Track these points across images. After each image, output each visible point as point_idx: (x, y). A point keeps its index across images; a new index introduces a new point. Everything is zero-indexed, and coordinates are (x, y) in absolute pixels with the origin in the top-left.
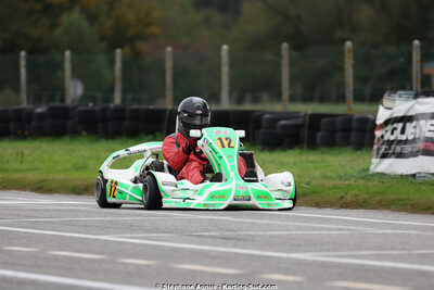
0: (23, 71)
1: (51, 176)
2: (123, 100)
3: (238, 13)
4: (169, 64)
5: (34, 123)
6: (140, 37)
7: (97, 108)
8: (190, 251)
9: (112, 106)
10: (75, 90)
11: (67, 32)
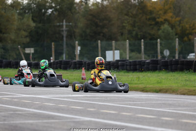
0: (143, 47)
1: (147, 86)
2: (179, 58)
5: (145, 66)
6: (191, 34)
9: (174, 59)
11: (163, 32)
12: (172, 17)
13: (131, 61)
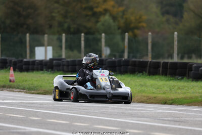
0: (83, 42)
2: (128, 57)
3: (182, 17)
4: (150, 41)
6: (137, 28)
7: (117, 60)
8: (159, 126)
9: (123, 59)
10: (106, 51)
11: (103, 25)
12: (113, 7)
13: (69, 60)
